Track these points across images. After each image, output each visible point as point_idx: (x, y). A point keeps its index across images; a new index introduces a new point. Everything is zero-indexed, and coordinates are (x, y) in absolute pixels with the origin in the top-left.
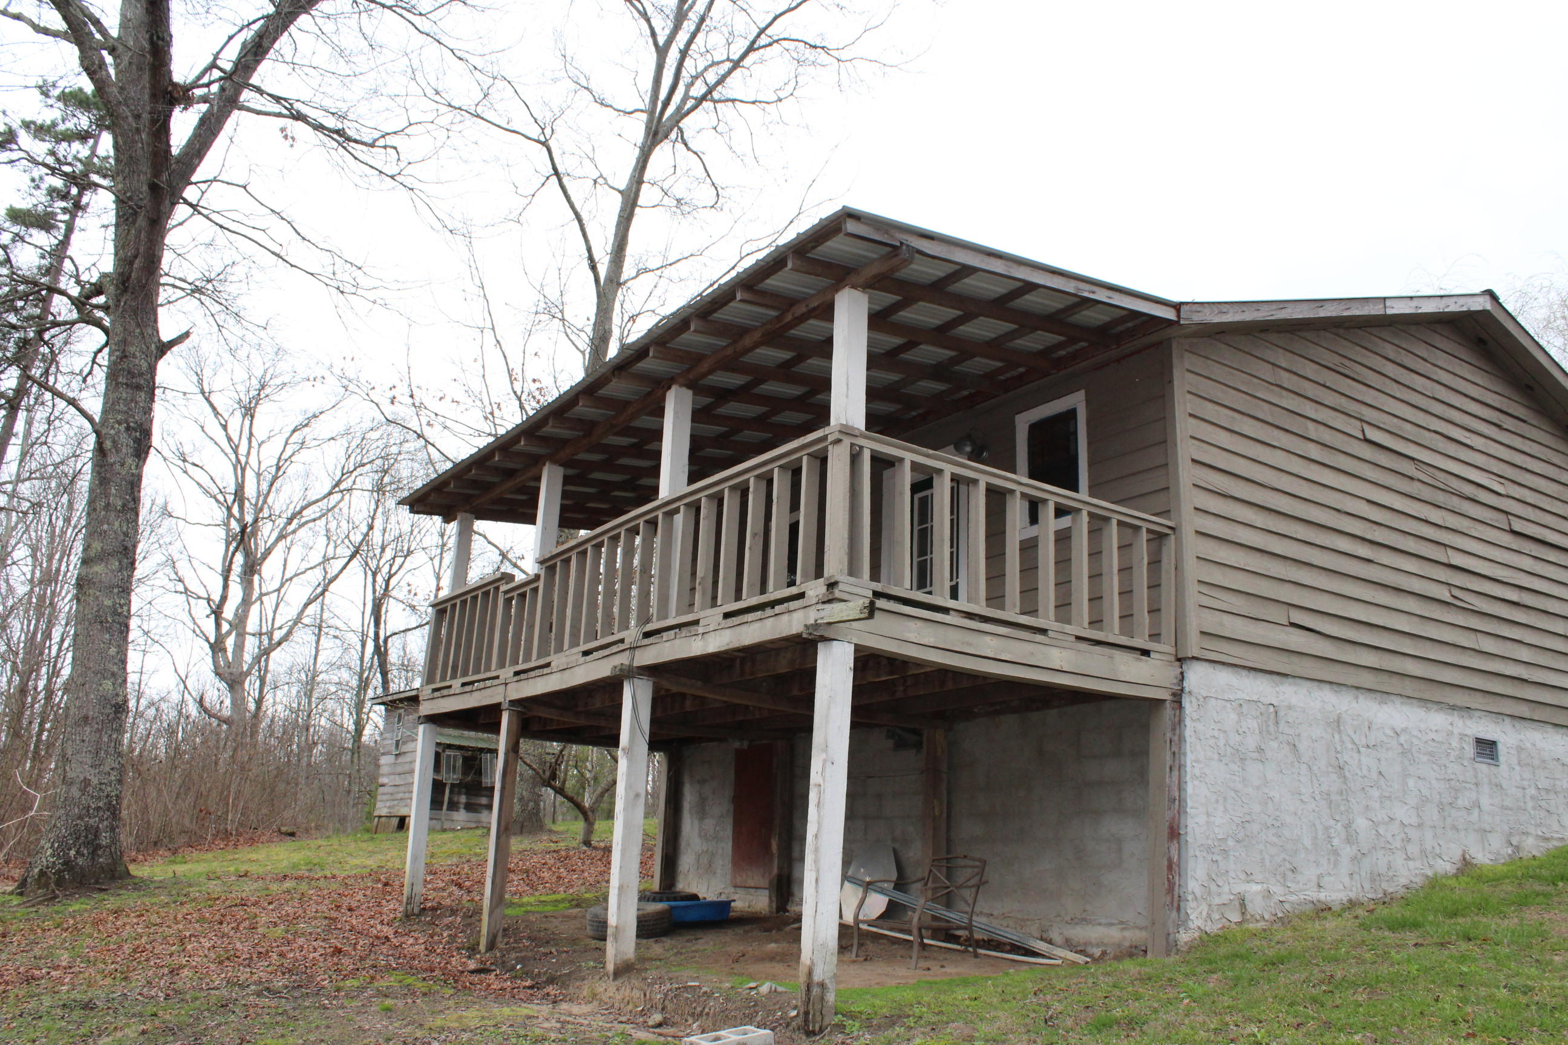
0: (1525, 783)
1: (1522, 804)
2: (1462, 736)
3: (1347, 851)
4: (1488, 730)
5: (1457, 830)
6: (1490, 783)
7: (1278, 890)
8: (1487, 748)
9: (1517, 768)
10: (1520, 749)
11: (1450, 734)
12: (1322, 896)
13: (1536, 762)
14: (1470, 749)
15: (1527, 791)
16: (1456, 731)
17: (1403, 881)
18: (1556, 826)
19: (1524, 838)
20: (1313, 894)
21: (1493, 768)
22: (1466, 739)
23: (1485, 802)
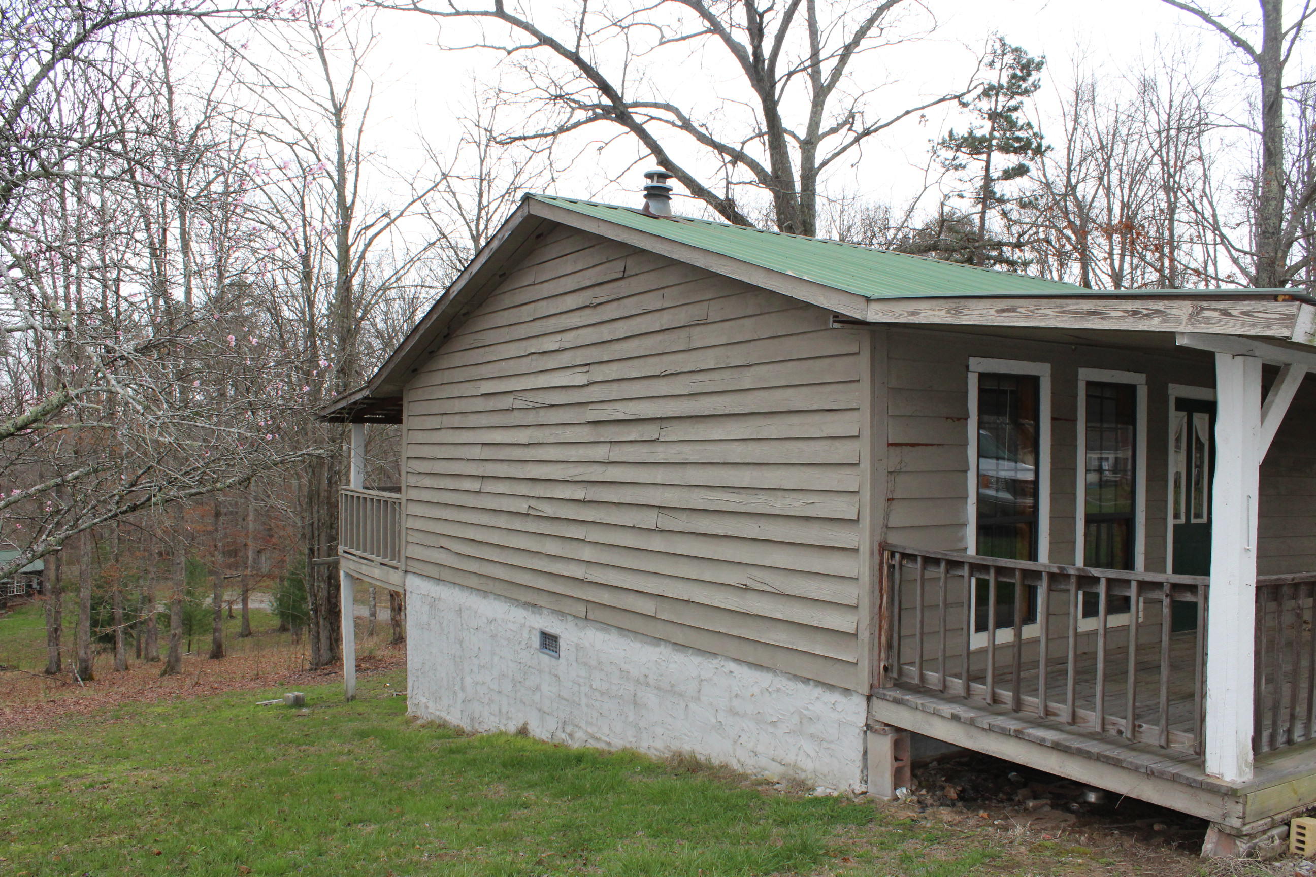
0: (582, 681)
1: (577, 699)
2: (531, 629)
3: (461, 696)
4: (553, 626)
5: (524, 704)
6: (550, 673)
7: (431, 705)
8: (549, 641)
9: (574, 664)
10: (578, 647)
11: (523, 626)
12: (448, 718)
13: (593, 663)
14: (536, 641)
15: (582, 688)
16: (527, 624)
17: (486, 727)
18: (606, 730)
19: (576, 729)
20: (444, 715)
21: (553, 660)
22: (534, 632)
23: (545, 688)
